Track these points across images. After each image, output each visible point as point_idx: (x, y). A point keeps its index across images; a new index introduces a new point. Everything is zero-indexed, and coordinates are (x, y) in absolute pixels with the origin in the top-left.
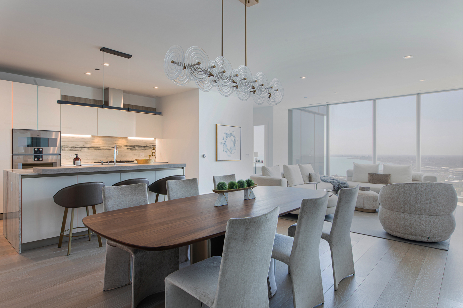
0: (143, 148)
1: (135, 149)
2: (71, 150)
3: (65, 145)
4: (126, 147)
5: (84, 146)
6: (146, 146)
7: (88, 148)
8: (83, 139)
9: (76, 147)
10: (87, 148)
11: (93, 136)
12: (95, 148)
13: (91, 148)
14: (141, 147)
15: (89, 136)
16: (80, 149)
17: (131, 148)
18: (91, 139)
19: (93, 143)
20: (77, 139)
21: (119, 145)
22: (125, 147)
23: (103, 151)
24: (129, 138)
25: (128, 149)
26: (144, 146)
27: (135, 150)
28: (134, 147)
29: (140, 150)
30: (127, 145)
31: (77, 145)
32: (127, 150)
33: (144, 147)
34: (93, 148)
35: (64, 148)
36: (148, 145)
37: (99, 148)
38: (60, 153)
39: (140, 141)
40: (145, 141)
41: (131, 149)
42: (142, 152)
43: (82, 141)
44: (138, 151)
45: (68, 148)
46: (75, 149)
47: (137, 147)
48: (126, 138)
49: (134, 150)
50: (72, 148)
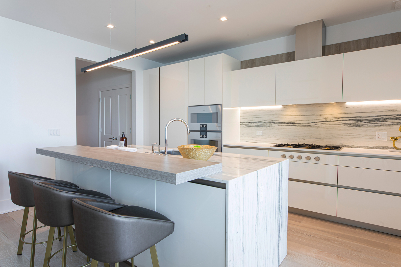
0: (382, 123)
1: (362, 124)
2: (258, 126)
3: (252, 120)
4: (340, 120)
5: (272, 121)
6: (393, 119)
7: (278, 123)
8: (272, 111)
9: (264, 122)
10: (276, 124)
11: (285, 106)
12: (287, 123)
13: (281, 123)
14: (379, 119)
15: (280, 107)
16: (268, 125)
17: (351, 122)
18: (281, 111)
19: (285, 116)
20: (265, 111)
21: (327, 117)
22: (338, 121)
23: (298, 127)
24: (348, 104)
25: (345, 123)
26: (385, 117)
27: (362, 126)
28: (360, 120)
29: (376, 126)
30: (344, 118)
31: (264, 120)
32: (343, 126)
33: (385, 120)
34: (284, 123)
35: (250, 124)
36: (398, 115)
37: (293, 123)
38: (220, 130)
39: (376, 107)
40: (389, 107)
41: (351, 125)
42: (380, 130)
43: (271, 114)
44: (369, 128)
45: (255, 124)
46: (262, 125)
47: (367, 120)
48: (341, 104)
49: (358, 126)
50: (259, 124)
